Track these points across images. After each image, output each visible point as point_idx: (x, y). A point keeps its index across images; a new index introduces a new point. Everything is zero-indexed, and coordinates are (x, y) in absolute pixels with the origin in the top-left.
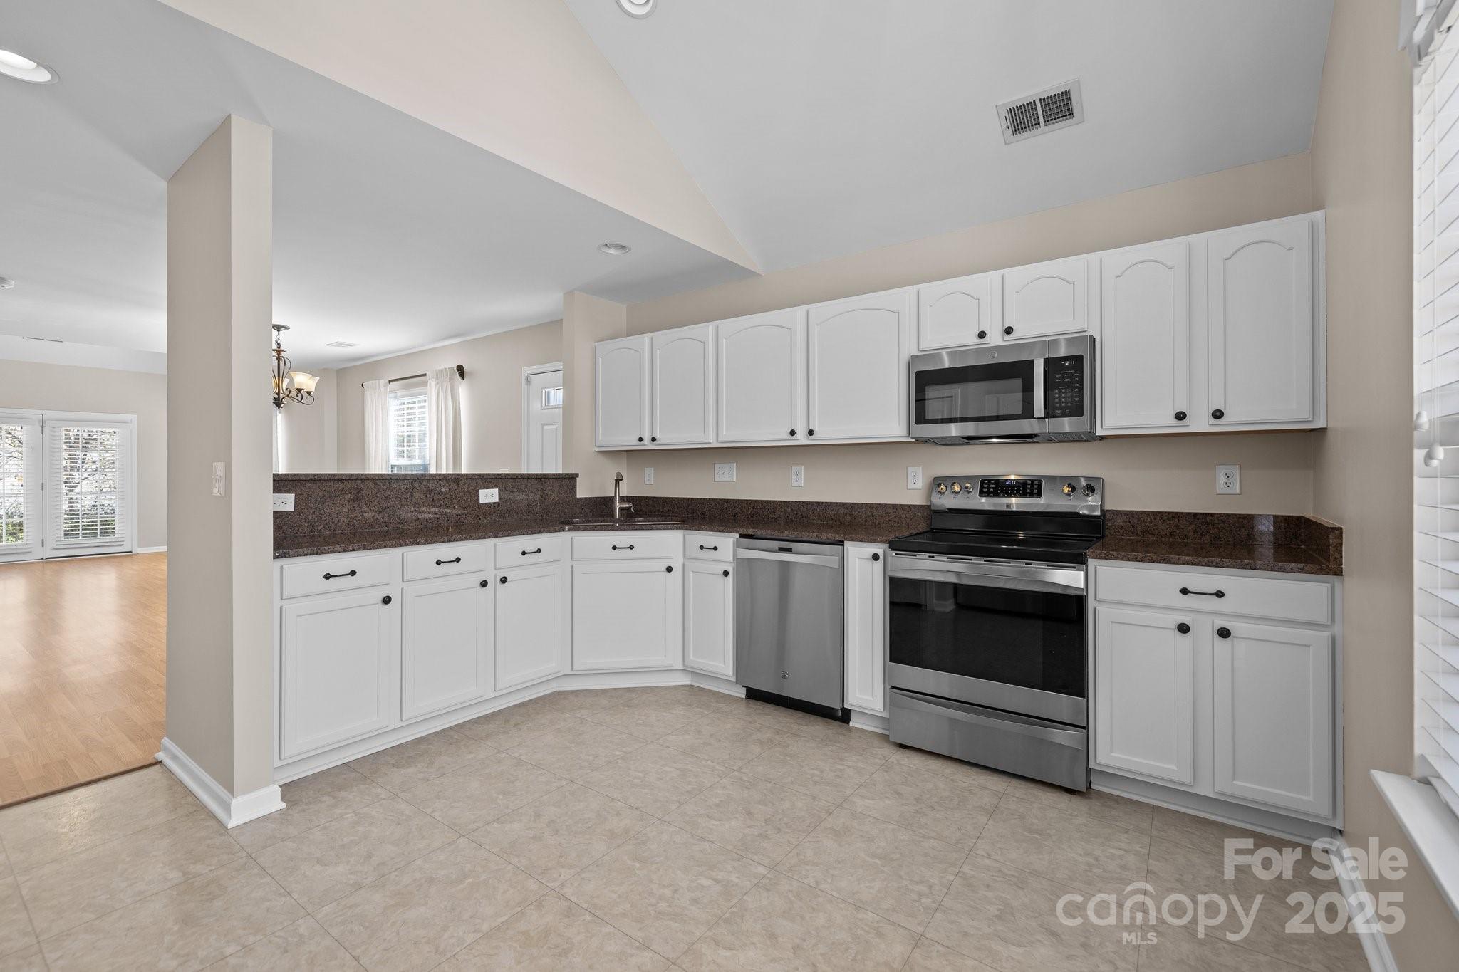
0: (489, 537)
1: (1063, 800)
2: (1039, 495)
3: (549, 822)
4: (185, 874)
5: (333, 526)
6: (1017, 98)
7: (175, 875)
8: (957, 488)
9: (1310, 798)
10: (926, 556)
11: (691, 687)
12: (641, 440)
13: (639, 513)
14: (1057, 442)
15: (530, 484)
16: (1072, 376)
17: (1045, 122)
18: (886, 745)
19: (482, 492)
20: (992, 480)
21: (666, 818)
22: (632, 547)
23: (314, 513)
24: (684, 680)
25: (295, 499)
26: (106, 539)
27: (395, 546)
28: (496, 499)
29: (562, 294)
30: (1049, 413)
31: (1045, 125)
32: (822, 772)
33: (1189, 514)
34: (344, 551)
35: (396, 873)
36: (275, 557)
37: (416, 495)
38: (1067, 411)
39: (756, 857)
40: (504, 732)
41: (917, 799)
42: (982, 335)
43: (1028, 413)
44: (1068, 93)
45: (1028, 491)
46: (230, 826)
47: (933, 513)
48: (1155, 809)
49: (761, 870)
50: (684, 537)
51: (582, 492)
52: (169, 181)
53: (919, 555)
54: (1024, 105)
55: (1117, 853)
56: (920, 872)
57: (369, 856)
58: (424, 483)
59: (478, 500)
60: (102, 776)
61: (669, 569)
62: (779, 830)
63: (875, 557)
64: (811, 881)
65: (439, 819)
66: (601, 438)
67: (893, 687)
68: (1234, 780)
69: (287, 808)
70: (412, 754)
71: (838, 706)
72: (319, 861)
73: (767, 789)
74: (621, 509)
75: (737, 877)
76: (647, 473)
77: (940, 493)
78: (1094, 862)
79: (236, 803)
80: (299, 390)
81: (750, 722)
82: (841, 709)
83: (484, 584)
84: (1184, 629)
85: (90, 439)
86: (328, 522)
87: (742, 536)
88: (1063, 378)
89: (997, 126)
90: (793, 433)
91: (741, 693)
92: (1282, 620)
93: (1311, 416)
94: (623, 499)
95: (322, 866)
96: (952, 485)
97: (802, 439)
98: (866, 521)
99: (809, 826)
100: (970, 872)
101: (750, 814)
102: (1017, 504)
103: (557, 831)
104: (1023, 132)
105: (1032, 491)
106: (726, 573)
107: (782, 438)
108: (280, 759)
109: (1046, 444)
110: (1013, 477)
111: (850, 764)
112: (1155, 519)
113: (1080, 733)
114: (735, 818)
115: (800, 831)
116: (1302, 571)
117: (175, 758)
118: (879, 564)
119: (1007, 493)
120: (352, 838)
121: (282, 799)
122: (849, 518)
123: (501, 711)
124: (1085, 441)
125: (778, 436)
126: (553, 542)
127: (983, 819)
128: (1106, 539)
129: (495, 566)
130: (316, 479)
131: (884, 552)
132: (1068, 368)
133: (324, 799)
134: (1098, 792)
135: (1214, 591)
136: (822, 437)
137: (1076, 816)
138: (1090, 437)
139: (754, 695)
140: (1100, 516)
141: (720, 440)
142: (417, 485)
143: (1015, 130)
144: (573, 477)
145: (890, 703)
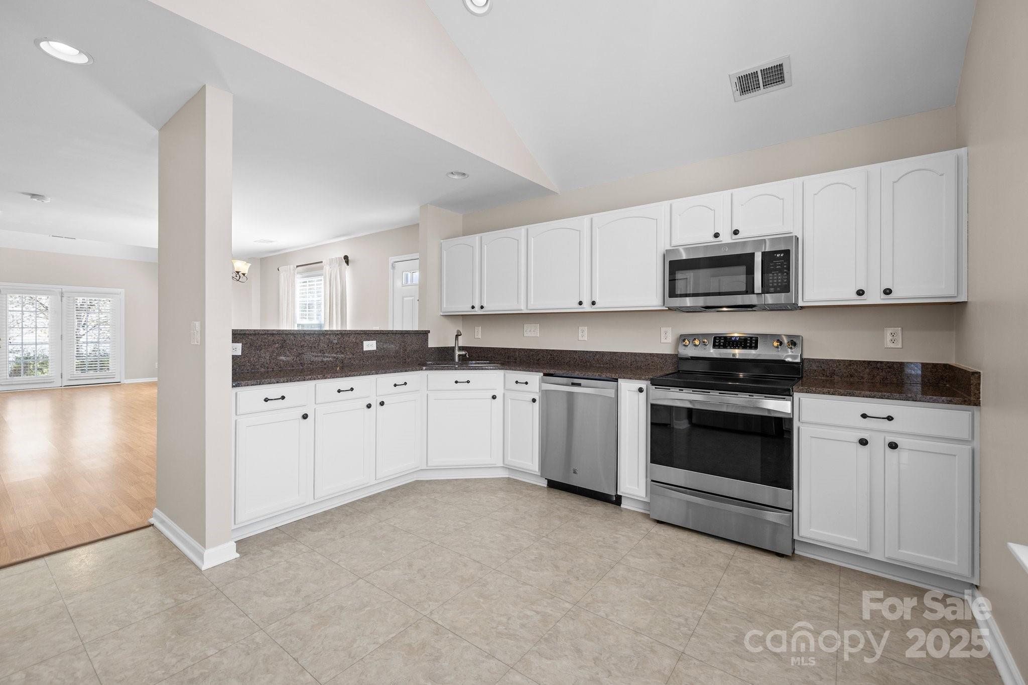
0: (373, 374)
1: (775, 561)
2: (756, 347)
3: (418, 570)
4: (176, 600)
5: (267, 365)
6: (744, 69)
7: (169, 601)
8: (697, 342)
9: (955, 563)
10: (677, 389)
11: (509, 479)
12: (473, 307)
13: (471, 358)
14: (769, 310)
15: (397, 338)
16: (782, 265)
17: (764, 86)
18: (647, 521)
19: (365, 343)
20: (722, 337)
21: (498, 569)
22: (468, 382)
23: (254, 357)
24: (504, 474)
25: (242, 347)
26: (103, 373)
27: (310, 379)
28: (375, 348)
29: (419, 206)
30: (765, 290)
31: (764, 88)
32: (604, 539)
33: (864, 361)
34: (277, 382)
35: (317, 603)
36: (233, 386)
37: (322, 345)
38: (778, 289)
39: (563, 596)
40: (383, 508)
41: (672, 559)
42: (716, 235)
43: (750, 290)
44: (781, 65)
45: (748, 344)
46: (203, 569)
47: (679, 359)
48: (841, 569)
49: (567, 605)
50: (505, 375)
51: (431, 344)
52: (160, 130)
53: (672, 389)
54: (749, 74)
55: (817, 599)
56: (678, 609)
57: (298, 591)
58: (327, 337)
59: (363, 348)
60: (115, 533)
61: (494, 397)
62: (578, 578)
63: (641, 390)
64: (603, 614)
65: (344, 566)
66: (445, 306)
67: (652, 481)
68: (900, 549)
69: (241, 557)
70: (321, 522)
71: (613, 494)
72: (265, 593)
73: (567, 550)
74: (459, 356)
75: (551, 610)
76: (476, 330)
77: (685, 345)
78: (801, 605)
79: (207, 553)
80: (238, 272)
81: (552, 504)
82: (615, 496)
83: (369, 406)
84: (863, 442)
85: (91, 305)
86: (264, 362)
87: (545, 375)
88: (775, 265)
89: (729, 89)
90: (580, 303)
91: (544, 483)
92: (936, 437)
93: (956, 293)
94: (461, 349)
95: (266, 596)
96: (694, 340)
97: (587, 307)
98: (631, 365)
99: (598, 576)
100: (713, 610)
101: (557, 567)
102: (739, 354)
103: (425, 576)
104: (748, 93)
105: (751, 345)
106: (534, 400)
107: (573, 307)
108: (235, 524)
109: (761, 312)
110: (736, 335)
111: (623, 533)
112: (840, 365)
113: (788, 514)
114: (547, 569)
115: (592, 579)
116: (950, 402)
117: (163, 522)
118: (644, 394)
119: (733, 346)
120: (286, 579)
121: (237, 551)
122: (619, 363)
123: (379, 494)
124: (791, 310)
125: (570, 305)
126: (415, 378)
127: (720, 574)
128: (804, 379)
129: (376, 394)
130: (256, 333)
131: (647, 386)
132: (780, 258)
133: (265, 551)
134: (800, 556)
135: (886, 416)
136: (601, 306)
137: (786, 572)
138: (794, 307)
139: (553, 485)
140: (800, 363)
141: (529, 308)
142: (322, 338)
143: (742, 92)
144: (426, 333)
145: (651, 492)
